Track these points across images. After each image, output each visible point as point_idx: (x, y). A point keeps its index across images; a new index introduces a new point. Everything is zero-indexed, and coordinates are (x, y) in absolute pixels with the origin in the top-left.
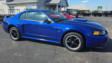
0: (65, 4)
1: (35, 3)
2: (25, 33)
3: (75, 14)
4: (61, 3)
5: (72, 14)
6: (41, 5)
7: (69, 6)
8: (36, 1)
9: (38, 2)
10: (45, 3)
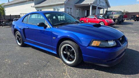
0: (104, 4)
1: (62, 4)
2: (27, 39)
3: (116, 18)
4: (98, 3)
5: (112, 17)
6: (71, 7)
7: (110, 7)
8: (63, 2)
9: (66, 3)
10: (76, 3)
